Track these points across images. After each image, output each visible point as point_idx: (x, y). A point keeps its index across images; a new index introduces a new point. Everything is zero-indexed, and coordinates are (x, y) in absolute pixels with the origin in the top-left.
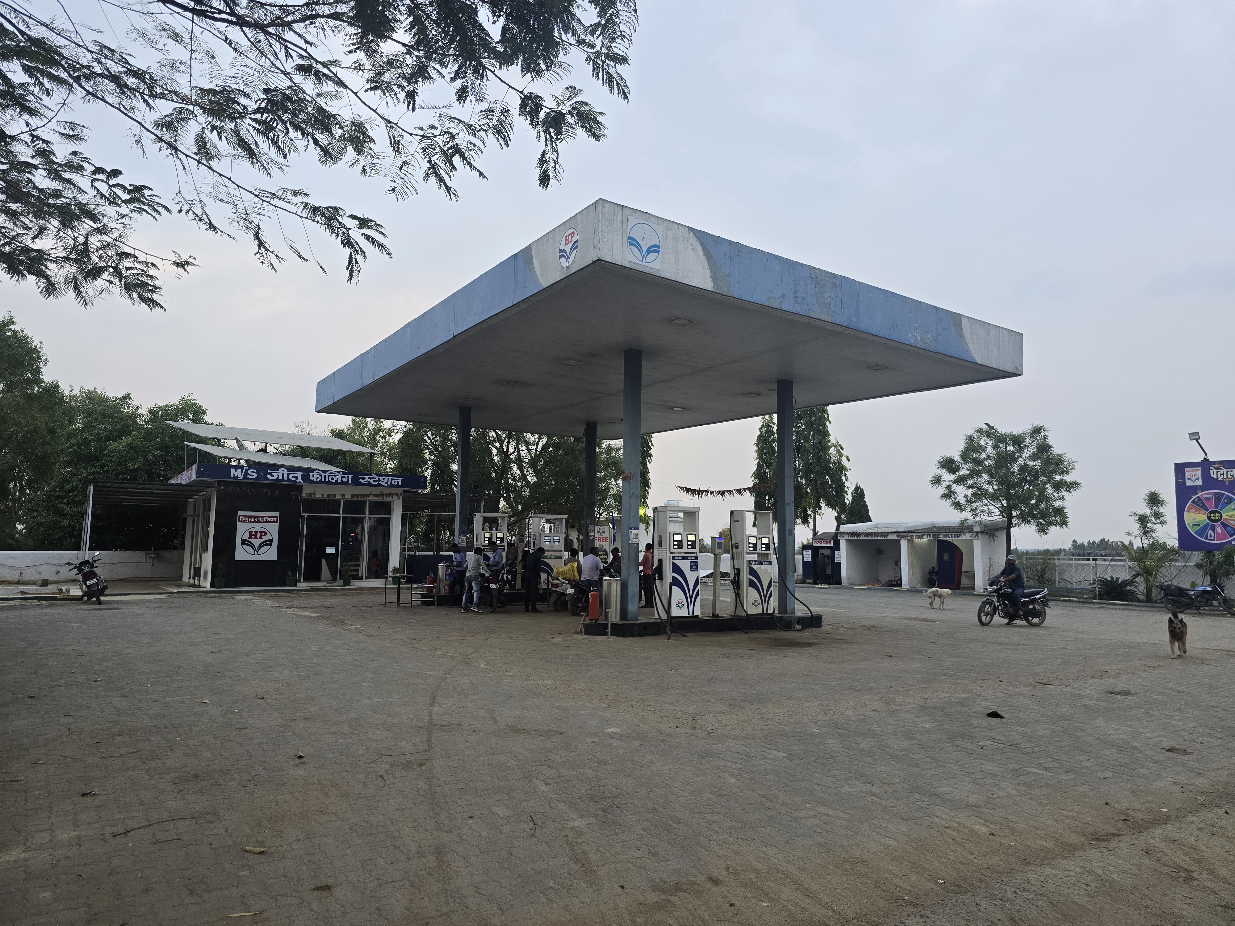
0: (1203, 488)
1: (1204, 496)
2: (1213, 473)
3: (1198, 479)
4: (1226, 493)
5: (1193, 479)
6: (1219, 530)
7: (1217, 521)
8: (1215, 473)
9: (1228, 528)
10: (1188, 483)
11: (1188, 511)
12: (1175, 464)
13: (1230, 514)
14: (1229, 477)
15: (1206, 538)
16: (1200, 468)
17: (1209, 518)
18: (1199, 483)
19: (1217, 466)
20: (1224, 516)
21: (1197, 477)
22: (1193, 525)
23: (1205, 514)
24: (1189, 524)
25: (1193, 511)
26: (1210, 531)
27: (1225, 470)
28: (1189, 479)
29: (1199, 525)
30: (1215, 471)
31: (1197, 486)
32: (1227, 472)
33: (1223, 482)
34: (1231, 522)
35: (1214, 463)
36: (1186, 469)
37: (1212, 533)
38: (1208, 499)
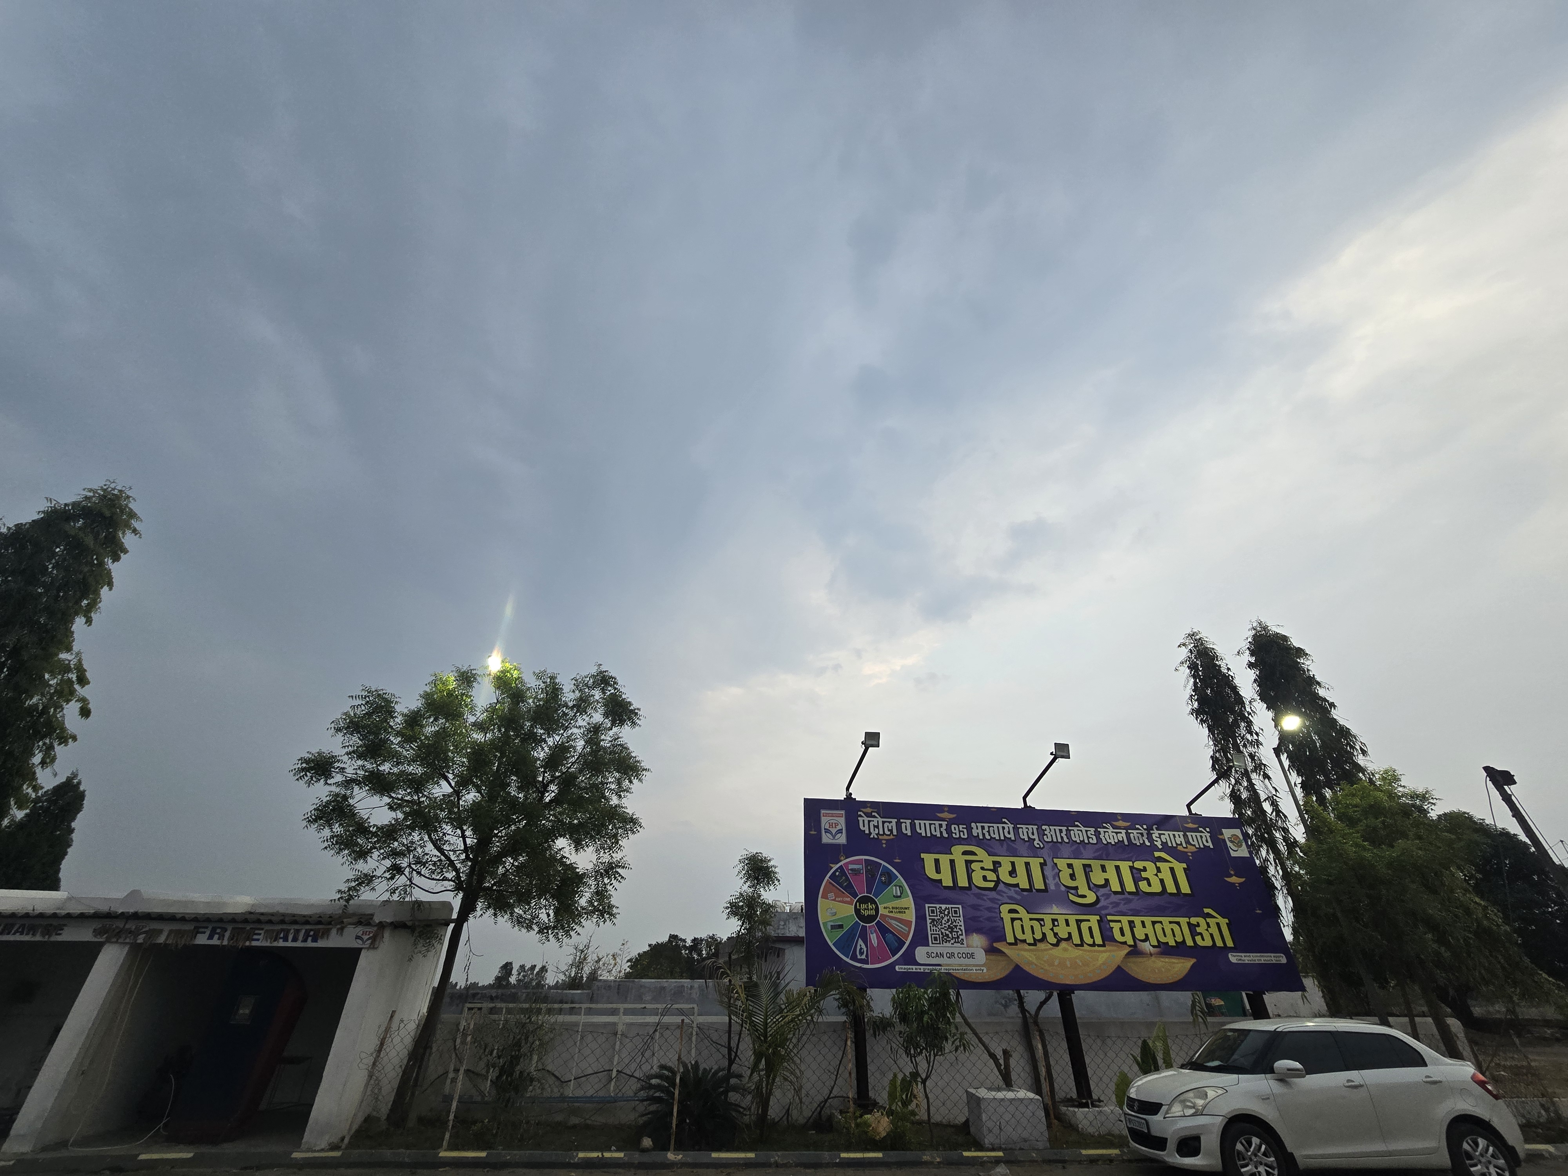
0: (848, 850)
1: (851, 867)
2: (864, 823)
3: (840, 831)
4: (884, 863)
5: (834, 831)
6: (874, 938)
7: (870, 919)
8: (866, 823)
9: (889, 936)
10: (826, 839)
11: (825, 897)
12: (807, 801)
13: (890, 905)
14: (888, 833)
15: (854, 958)
16: (843, 812)
17: (857, 911)
18: (842, 839)
19: (869, 810)
20: (882, 911)
21: (839, 827)
22: (833, 927)
23: (850, 903)
24: (825, 924)
25: (831, 895)
26: (860, 942)
27: (881, 820)
28: (827, 831)
29: (841, 926)
30: (866, 819)
31: (839, 845)
32: (884, 822)
33: (877, 840)
34: (893, 922)
35: (864, 804)
36: (823, 811)
37: (863, 946)
38: (856, 872)
